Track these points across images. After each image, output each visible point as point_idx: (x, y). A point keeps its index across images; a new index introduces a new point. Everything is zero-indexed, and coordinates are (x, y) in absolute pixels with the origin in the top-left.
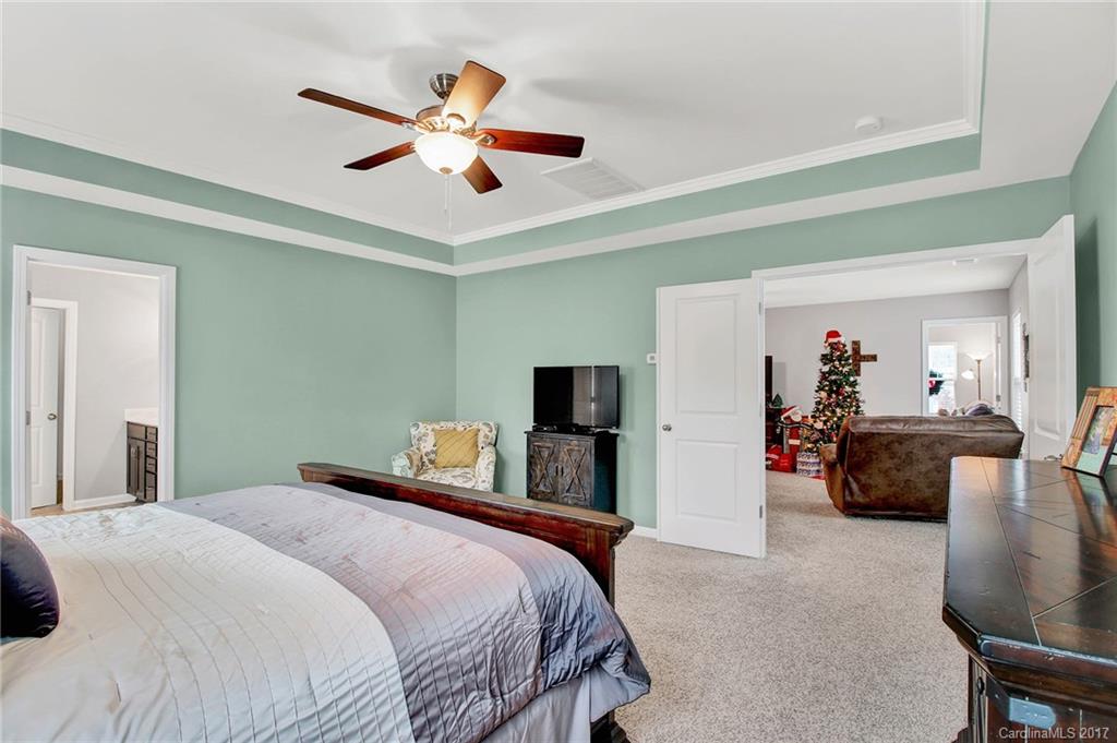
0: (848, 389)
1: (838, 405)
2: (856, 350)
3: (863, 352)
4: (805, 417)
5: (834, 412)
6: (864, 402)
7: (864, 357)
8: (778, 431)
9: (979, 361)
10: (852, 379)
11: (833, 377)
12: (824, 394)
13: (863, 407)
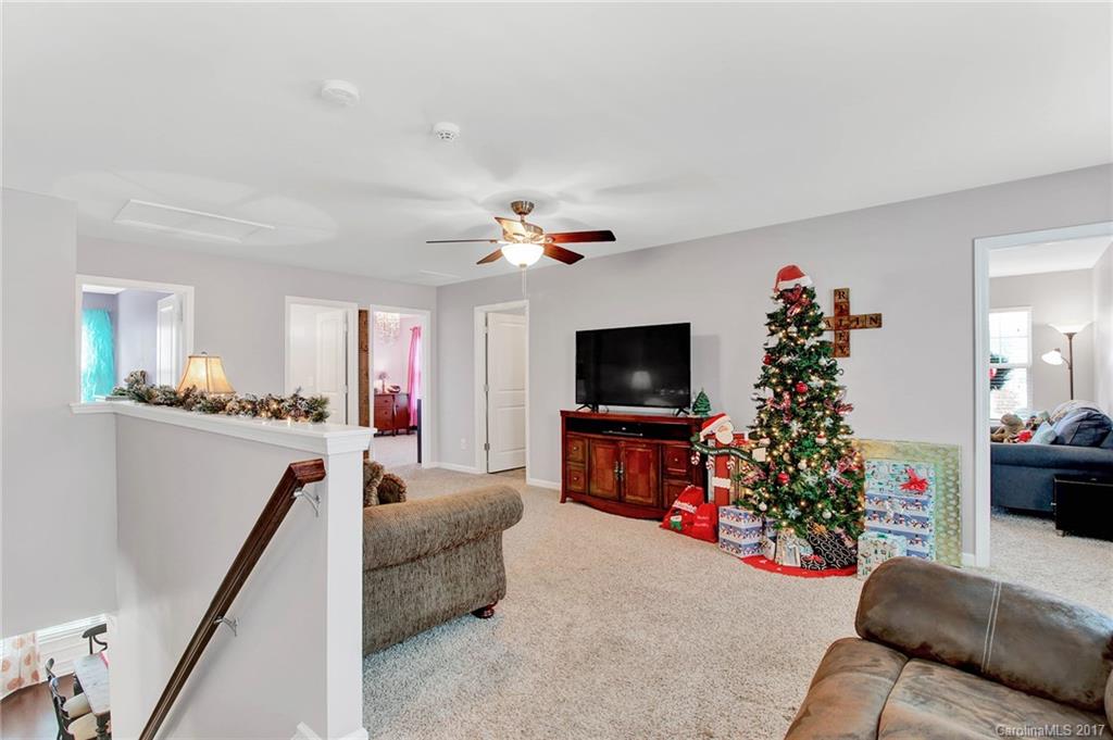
0: (816, 382)
1: (793, 415)
2: (842, 309)
3: (855, 311)
4: (738, 437)
5: (785, 428)
6: (849, 408)
7: (857, 319)
8: (695, 460)
9: (1070, 336)
10: (823, 361)
11: (785, 359)
12: (768, 393)
13: (848, 418)
